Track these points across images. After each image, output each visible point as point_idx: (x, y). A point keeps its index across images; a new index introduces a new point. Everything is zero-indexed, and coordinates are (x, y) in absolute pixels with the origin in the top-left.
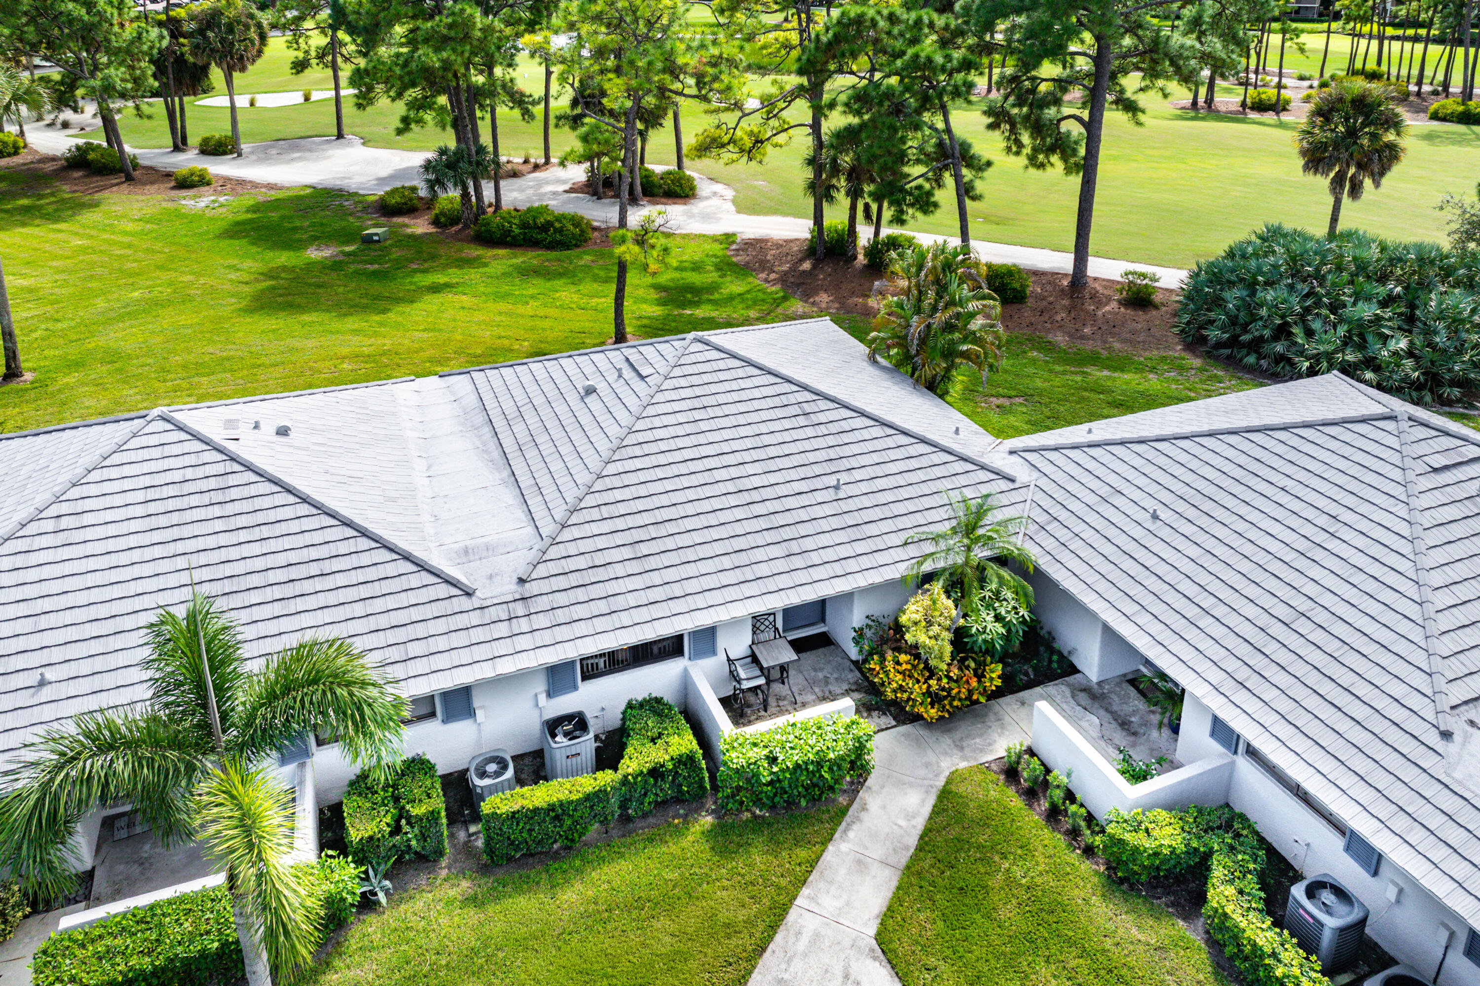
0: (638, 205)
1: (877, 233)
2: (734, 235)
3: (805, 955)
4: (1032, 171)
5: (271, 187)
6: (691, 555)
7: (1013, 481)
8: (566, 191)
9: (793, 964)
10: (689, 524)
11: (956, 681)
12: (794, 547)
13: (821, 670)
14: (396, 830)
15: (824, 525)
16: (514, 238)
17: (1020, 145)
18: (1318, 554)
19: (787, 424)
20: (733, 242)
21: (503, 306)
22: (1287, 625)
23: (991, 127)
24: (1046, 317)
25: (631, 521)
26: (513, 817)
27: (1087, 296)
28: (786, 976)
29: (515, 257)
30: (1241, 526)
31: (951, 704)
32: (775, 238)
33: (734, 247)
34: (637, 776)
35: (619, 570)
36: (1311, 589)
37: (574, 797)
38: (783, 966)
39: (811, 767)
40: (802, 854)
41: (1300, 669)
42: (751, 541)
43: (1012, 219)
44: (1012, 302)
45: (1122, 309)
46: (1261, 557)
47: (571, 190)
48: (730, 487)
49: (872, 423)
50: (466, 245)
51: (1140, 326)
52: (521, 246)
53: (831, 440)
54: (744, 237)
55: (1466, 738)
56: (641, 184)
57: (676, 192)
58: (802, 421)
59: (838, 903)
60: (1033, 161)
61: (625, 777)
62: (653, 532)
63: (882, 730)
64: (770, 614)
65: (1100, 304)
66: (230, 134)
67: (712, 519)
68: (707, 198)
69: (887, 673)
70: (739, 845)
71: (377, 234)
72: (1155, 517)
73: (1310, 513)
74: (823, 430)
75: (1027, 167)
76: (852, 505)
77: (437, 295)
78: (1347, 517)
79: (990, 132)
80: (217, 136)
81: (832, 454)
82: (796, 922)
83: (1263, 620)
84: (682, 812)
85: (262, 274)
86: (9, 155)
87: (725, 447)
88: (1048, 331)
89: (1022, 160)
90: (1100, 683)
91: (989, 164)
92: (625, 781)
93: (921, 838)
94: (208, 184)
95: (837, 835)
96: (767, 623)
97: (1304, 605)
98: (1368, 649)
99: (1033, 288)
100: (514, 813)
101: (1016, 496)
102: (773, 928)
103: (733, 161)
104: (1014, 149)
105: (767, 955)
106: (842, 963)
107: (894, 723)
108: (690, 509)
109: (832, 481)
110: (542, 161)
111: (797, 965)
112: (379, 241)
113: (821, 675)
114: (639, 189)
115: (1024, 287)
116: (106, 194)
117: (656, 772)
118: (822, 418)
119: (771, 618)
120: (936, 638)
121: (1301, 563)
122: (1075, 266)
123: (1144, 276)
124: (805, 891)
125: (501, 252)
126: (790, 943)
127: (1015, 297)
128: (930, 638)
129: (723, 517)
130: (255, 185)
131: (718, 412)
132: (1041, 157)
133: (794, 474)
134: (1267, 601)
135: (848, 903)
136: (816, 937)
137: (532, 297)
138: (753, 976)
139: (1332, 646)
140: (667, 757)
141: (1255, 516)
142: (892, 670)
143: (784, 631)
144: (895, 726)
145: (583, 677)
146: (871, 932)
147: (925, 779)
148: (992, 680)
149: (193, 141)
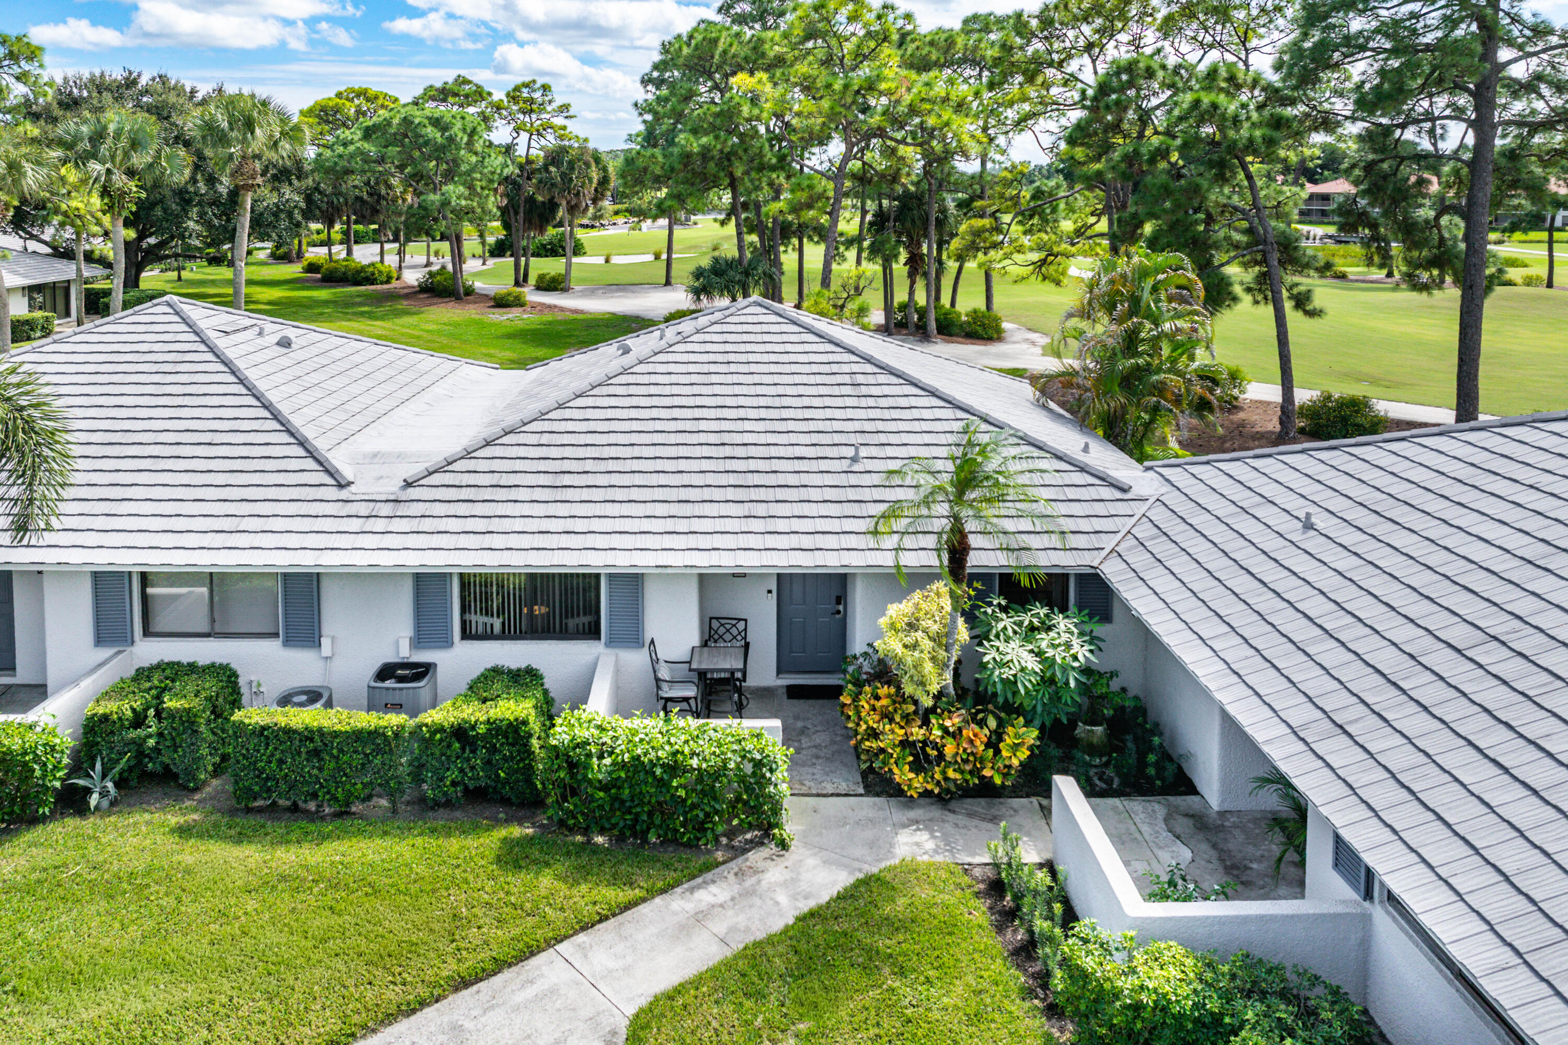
0: (929, 341)
2: (1024, 370)
3: (517, 1009)
5: (576, 311)
7: (1124, 490)
9: (491, 1014)
11: (953, 735)
13: (804, 719)
15: (815, 494)
22: (1459, 651)
26: (262, 734)
28: (468, 1025)
31: (944, 773)
34: (437, 731)
35: (523, 494)
37: (338, 727)
38: (474, 1013)
39: (658, 771)
40: (614, 895)
43: (1412, 384)
46: (1456, 568)
54: (1034, 372)
56: (937, 320)
57: (976, 332)
58: (846, 390)
59: (612, 964)
61: (420, 727)
63: (838, 795)
64: (740, 620)
66: (563, 272)
68: (1014, 343)
70: (536, 862)
74: (871, 402)
80: (553, 273)
81: (869, 426)
82: (538, 968)
83: (1422, 645)
84: (502, 815)
86: (382, 283)
90: (1222, 814)
92: (416, 732)
94: (522, 305)
95: (678, 890)
96: (734, 631)
100: (264, 728)
101: (1121, 508)
102: (500, 965)
104: (1377, 259)
105: (465, 993)
106: (557, 1035)
107: (861, 791)
109: (853, 452)
111: (495, 1018)
113: (800, 724)
114: (933, 325)
115: (1375, 424)
116: (431, 308)
117: (461, 732)
118: (874, 390)
119: (741, 625)
120: (915, 646)
124: (582, 938)
126: (508, 990)
128: (906, 646)
130: (562, 309)
135: (627, 969)
136: (553, 991)
138: (427, 1010)
140: (483, 718)
142: (867, 706)
143: (779, 671)
144: (861, 795)
145: (467, 635)
146: (631, 1010)
147: (857, 860)
148: (1015, 747)
149: (532, 280)
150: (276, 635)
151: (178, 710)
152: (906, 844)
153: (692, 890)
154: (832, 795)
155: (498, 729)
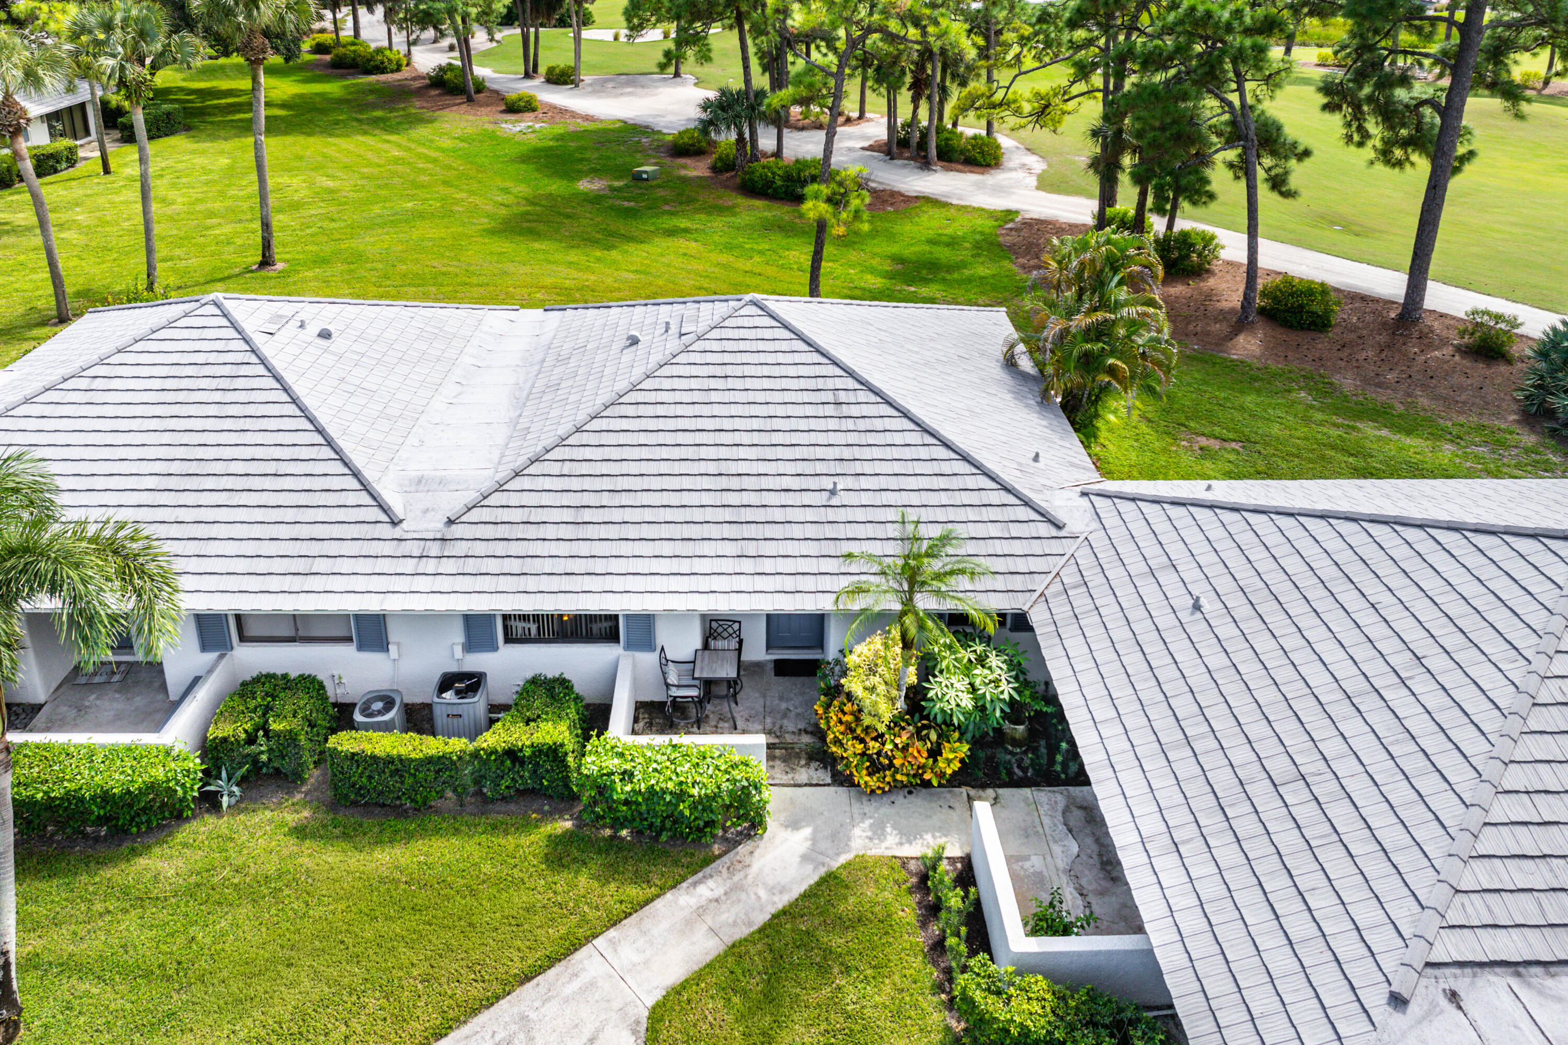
0: (929, 169)
1: (1170, 226)
2: (1017, 212)
3: (566, 1000)
4: (1380, 167)
5: (587, 118)
6: (631, 532)
7: (1059, 527)
8: (863, 149)
9: (548, 1005)
10: (646, 499)
11: (900, 751)
12: (751, 548)
13: (788, 700)
14: (251, 740)
15: (797, 531)
16: (775, 190)
17: (1365, 136)
18: (1369, 703)
19: (809, 410)
20: (1012, 220)
21: (724, 258)
22: (1275, 785)
23: (1326, 107)
24: (1345, 354)
25: (587, 483)
26: (352, 758)
27: (1416, 334)
28: (533, 1015)
29: (770, 209)
30: (1292, 642)
31: (893, 776)
32: (1062, 220)
33: (1010, 225)
34: (492, 753)
35: (550, 532)
36: (1333, 747)
37: (413, 756)
38: (536, 1004)
40: (634, 892)
41: (1258, 848)
42: (706, 530)
43: (1381, 232)
44: (1309, 329)
45: (1457, 358)
46: (1294, 689)
47: (871, 148)
48: (712, 468)
49: (913, 427)
50: (728, 192)
51: (1469, 382)
52: (781, 199)
53: (852, 438)
54: (1027, 216)
55: (1431, 1012)
56: (937, 146)
57: (976, 159)
58: (830, 410)
59: (636, 958)
60: (1385, 155)
61: (478, 750)
62: (605, 499)
63: (811, 785)
64: (735, 622)
65: (1431, 346)
66: (573, 64)
67: (674, 499)
68: (1011, 170)
69: (828, 720)
70: (575, 860)
71: (646, 172)
72: (1197, 607)
73: (1389, 646)
74: (850, 424)
75: (1372, 163)
76: (842, 515)
77: (671, 239)
78: (1438, 662)
79: (1327, 116)
80: (562, 66)
81: (847, 453)
82: (581, 962)
83: (1251, 771)
84: (546, 808)
85: (526, 199)
86: (390, 72)
87: (727, 424)
88: (1339, 370)
89: (1368, 153)
91: (1307, 153)
92: (475, 755)
93: (775, 917)
94: (534, 110)
95: (684, 885)
96: (730, 630)
97: (1309, 763)
98: (1362, 847)
99: (1339, 315)
100: (353, 754)
101: (1054, 547)
102: (552, 961)
103: (1021, 127)
104: (1356, 138)
105: (529, 986)
106: (597, 1024)
107: (829, 780)
108: (656, 483)
109: (827, 483)
110: (855, 115)
111: (552, 1008)
112: (647, 180)
113: (784, 706)
114: (933, 152)
115: (1328, 312)
116: (445, 113)
117: (511, 755)
118: (855, 411)
119: (736, 626)
120: (873, 689)
121: (1340, 710)
122: (1407, 294)
123: (1498, 318)
124: (612, 933)
125: (758, 203)
126: (560, 983)
127: (1313, 323)
129: (686, 498)
130: (574, 115)
131: (739, 384)
132: (1398, 153)
133: (791, 468)
134: (1269, 747)
135: (646, 962)
136: (592, 984)
137: (760, 252)
138: (502, 1002)
139: (1317, 831)
140: (528, 742)
141: (1316, 633)
142: (835, 718)
143: (769, 647)
144: (829, 785)
145: (509, 639)
146: (650, 1002)
147: (821, 853)
148: (949, 761)
149: (542, 69)
150: (349, 639)
151: (281, 731)
152: (860, 837)
153: (695, 885)
154: (806, 785)
155: (540, 751)
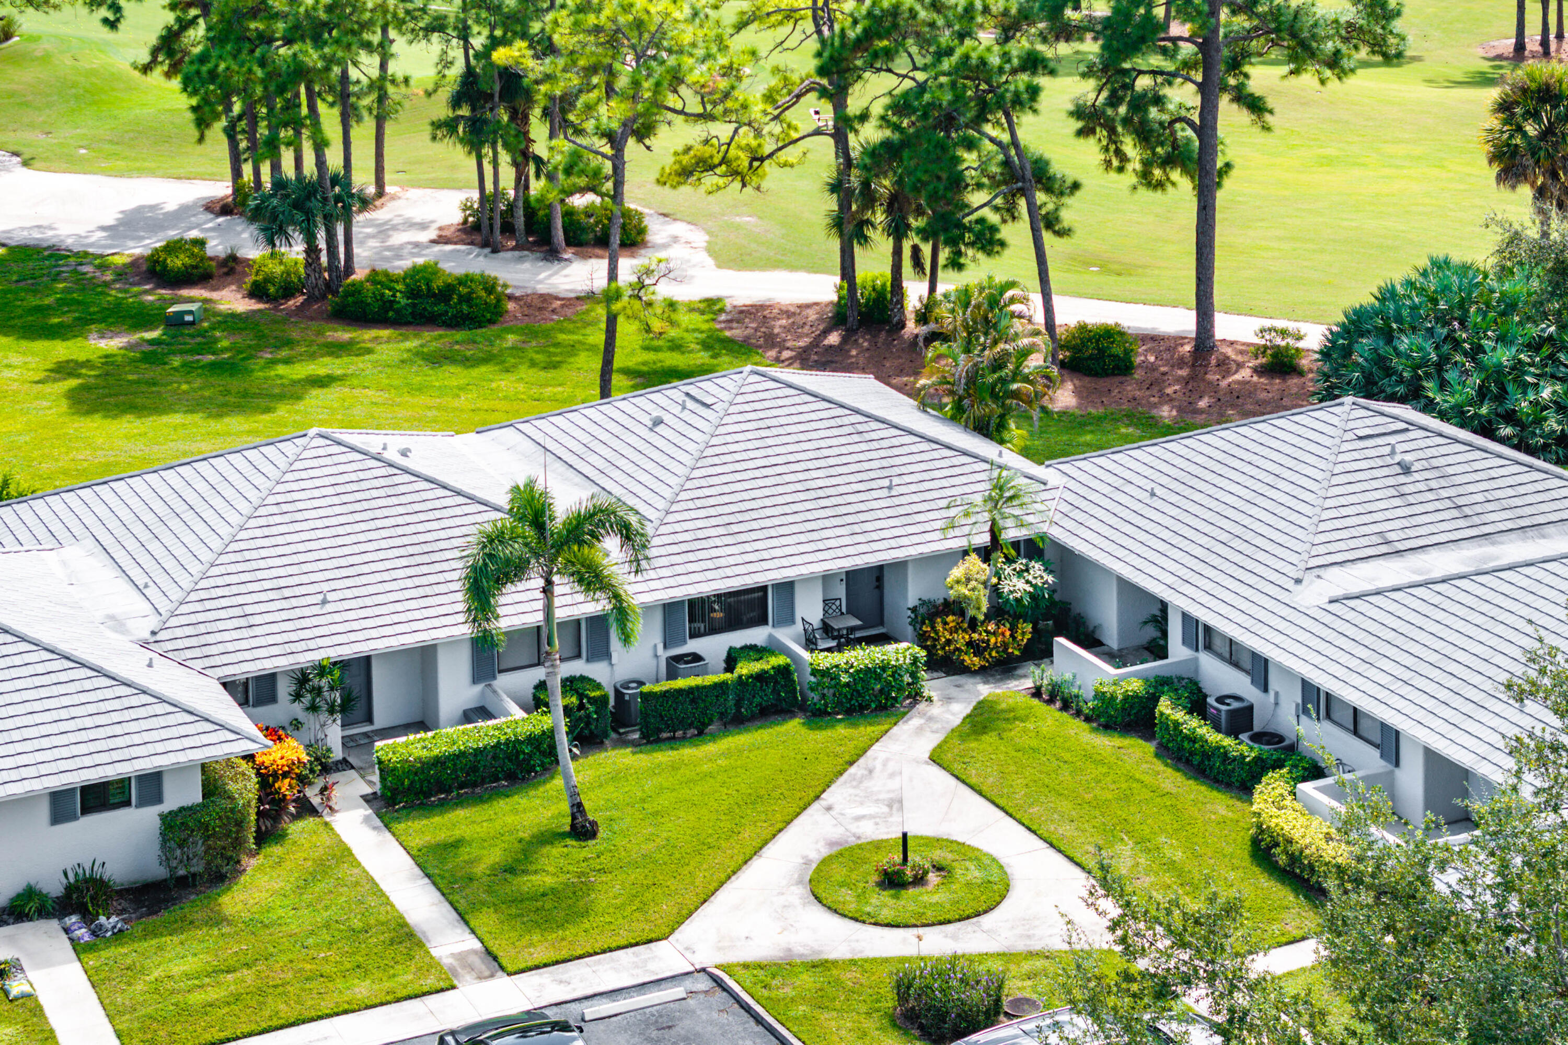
1: (932, 289)
4: (1142, 191)
6: (773, 533)
7: (1045, 484)
8: (436, 241)
10: (768, 512)
11: (994, 633)
12: (856, 529)
15: (880, 514)
17: (1123, 158)
18: (1259, 500)
19: (843, 440)
23: (1082, 133)
24: (1156, 389)
25: (720, 510)
27: (1214, 362)
31: (991, 654)
35: (718, 542)
42: (820, 524)
44: (1114, 374)
45: (1256, 378)
48: (799, 487)
49: (919, 440)
53: (883, 453)
54: (736, 303)
58: (856, 438)
59: (901, 747)
60: (1145, 179)
61: (740, 677)
62: (740, 517)
63: (934, 679)
65: (1230, 371)
67: (787, 509)
68: (664, 246)
72: (1153, 494)
74: (875, 445)
76: (903, 500)
81: (885, 463)
82: (873, 754)
84: (779, 719)
87: (791, 458)
88: (1153, 405)
92: (740, 680)
95: (900, 723)
101: (1049, 495)
108: (767, 502)
109: (886, 482)
115: (1130, 354)
117: (760, 674)
118: (874, 435)
122: (1198, 326)
123: (1284, 334)
127: (1117, 367)
129: (795, 508)
131: (781, 431)
132: (1156, 173)
133: (852, 478)
134: (1218, 534)
135: (910, 747)
140: (768, 668)
141: (1224, 484)
145: (691, 636)
146: (926, 756)
147: (968, 698)
148: (1024, 634)
150: (580, 657)
152: (983, 690)
155: (776, 671)
